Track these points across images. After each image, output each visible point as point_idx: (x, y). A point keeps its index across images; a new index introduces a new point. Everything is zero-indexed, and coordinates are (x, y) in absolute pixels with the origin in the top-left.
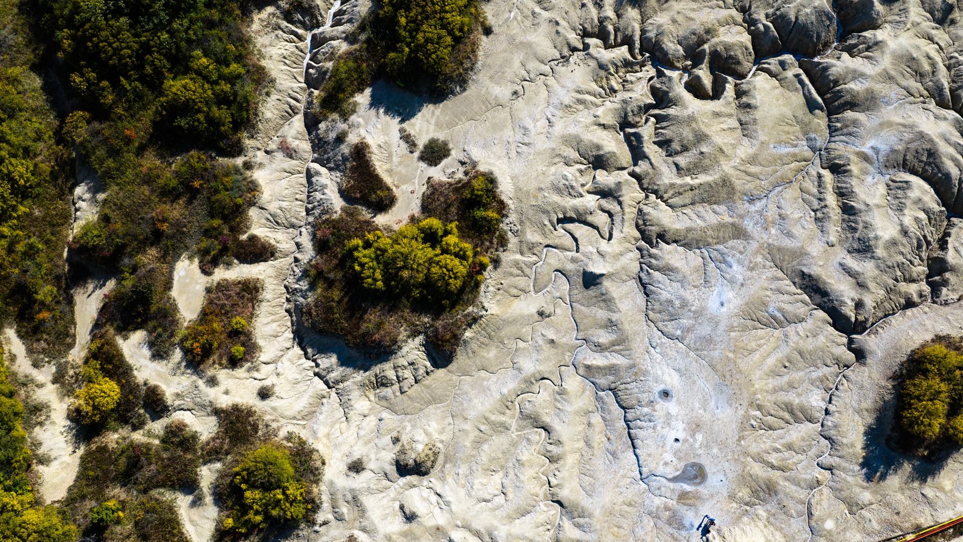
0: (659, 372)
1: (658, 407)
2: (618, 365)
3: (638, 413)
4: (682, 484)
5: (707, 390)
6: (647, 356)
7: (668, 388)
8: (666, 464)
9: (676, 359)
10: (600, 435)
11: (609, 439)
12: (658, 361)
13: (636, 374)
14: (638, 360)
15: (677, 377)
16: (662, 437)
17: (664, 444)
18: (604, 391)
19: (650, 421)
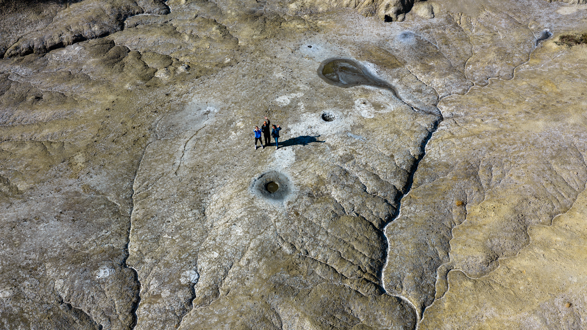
0: (239, 231)
1: (308, 180)
3: (357, 201)
6: (229, 282)
7: (253, 192)
8: (377, 106)
9: (178, 228)
11: (463, 204)
12: (216, 255)
13: (291, 267)
14: (255, 291)
15: (215, 197)
16: (348, 138)
17: (353, 128)
19: (346, 173)
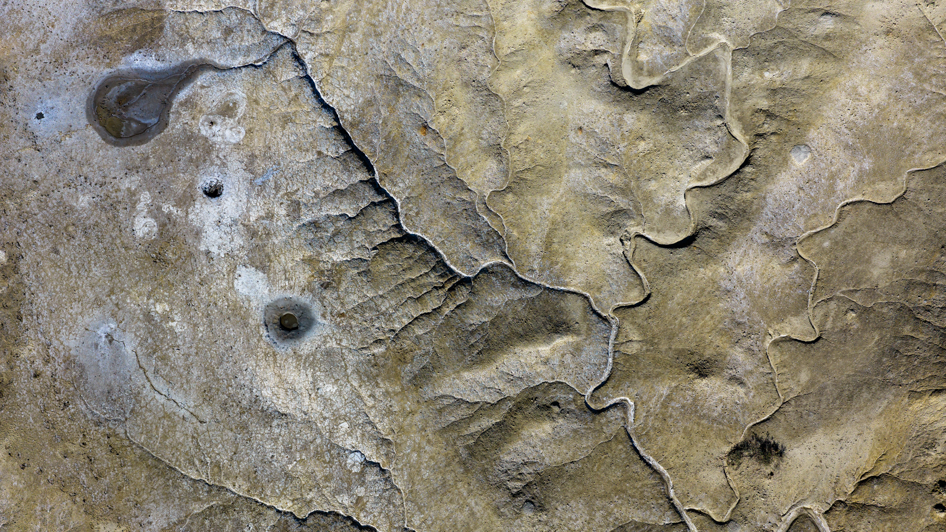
0: (329, 389)
1: (303, 276)
2: (468, 368)
3: (360, 238)
4: (160, 66)
5: (160, 384)
6: (383, 426)
7: (285, 349)
8: (227, 110)
9: (288, 450)
10: (456, 128)
11: (426, 127)
12: (345, 425)
13: (402, 357)
14: (409, 406)
15: (266, 393)
16: (263, 186)
17: (249, 167)
18: (484, 270)
19: (315, 225)
